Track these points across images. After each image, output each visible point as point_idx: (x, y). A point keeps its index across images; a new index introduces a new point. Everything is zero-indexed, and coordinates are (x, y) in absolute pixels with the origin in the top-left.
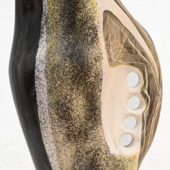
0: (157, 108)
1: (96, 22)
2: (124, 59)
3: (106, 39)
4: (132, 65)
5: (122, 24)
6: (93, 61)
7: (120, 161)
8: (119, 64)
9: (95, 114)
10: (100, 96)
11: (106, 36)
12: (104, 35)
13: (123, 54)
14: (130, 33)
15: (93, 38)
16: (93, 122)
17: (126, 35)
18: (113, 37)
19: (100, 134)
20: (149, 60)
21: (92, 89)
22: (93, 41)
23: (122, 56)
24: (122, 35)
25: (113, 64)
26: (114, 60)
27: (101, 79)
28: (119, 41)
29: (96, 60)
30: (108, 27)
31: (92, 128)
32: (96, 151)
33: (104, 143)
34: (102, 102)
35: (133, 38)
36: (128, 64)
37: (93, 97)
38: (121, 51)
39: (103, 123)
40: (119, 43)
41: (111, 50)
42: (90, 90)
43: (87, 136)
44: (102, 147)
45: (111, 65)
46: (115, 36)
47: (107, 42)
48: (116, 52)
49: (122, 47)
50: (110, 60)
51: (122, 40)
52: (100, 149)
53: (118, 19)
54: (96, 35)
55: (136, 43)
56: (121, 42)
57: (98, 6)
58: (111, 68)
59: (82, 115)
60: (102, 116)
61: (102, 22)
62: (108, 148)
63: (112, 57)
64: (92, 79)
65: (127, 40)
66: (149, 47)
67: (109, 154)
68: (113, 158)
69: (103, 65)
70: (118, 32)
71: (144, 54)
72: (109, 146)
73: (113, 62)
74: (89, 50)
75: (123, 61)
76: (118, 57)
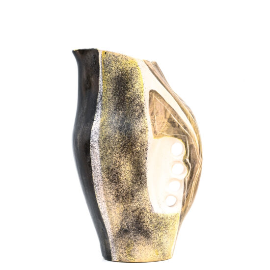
0: (197, 174)
1: (142, 100)
2: (168, 132)
3: (152, 114)
4: (176, 136)
5: (166, 102)
6: (140, 133)
7: (163, 219)
8: (164, 135)
9: (141, 178)
10: (145, 163)
11: (151, 112)
12: (150, 110)
13: (167, 127)
14: (173, 109)
15: (140, 113)
16: (139, 185)
17: (169, 112)
18: (157, 112)
19: (145, 195)
20: (190, 133)
21: (138, 157)
22: (139, 116)
23: (166, 129)
24: (166, 111)
25: (157, 136)
26: (159, 133)
27: (146, 149)
28: (163, 116)
29: (142, 132)
30: (153, 104)
31: (138, 190)
32: (141, 210)
33: (148, 203)
34: (147, 168)
35: (175, 114)
36: (172, 136)
37: (139, 163)
38: (165, 124)
39: (148, 186)
40: (164, 118)
41: (156, 124)
42: (136, 158)
43: (133, 197)
44: (147, 207)
45: (155, 137)
46: (159, 111)
47: (152, 117)
48: (161, 126)
49: (166, 121)
50: (155, 132)
51: (166, 115)
52: (144, 209)
53: (162, 98)
54: (143, 110)
55: (178, 118)
56: (165, 117)
57: (144, 86)
58: (156, 139)
59: (129, 179)
60: (147, 180)
61: (148, 100)
63: (157, 130)
64: (138, 149)
65: (170, 115)
66: (190, 121)
67: (153, 213)
68: (156, 216)
69: (148, 137)
70: (162, 108)
71: (185, 128)
72: (153, 206)
73: (158, 134)
74: (136, 124)
75: (167, 133)
76: (162, 130)
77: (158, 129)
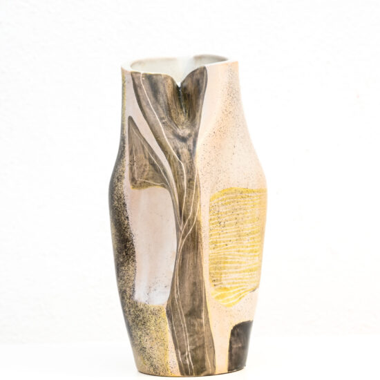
1: (124, 131)
2: (153, 178)
5: (141, 134)
8: (149, 185)
9: (125, 247)
10: (128, 224)
11: (130, 149)
14: (149, 145)
15: (122, 152)
17: (146, 148)
18: (136, 150)
21: (118, 216)
22: (121, 156)
24: (143, 147)
25: (137, 185)
26: (139, 180)
27: (124, 204)
28: (143, 155)
30: (131, 138)
31: (122, 264)
33: (131, 285)
35: (153, 152)
37: (120, 225)
38: (147, 169)
41: (135, 167)
42: (116, 217)
44: (128, 289)
45: (134, 187)
46: (138, 148)
47: (131, 157)
49: (148, 163)
50: (133, 180)
51: (145, 154)
52: (125, 292)
54: (124, 147)
55: (156, 157)
56: (145, 157)
57: (126, 111)
58: (136, 191)
59: (115, 247)
61: (128, 131)
62: (134, 291)
63: (136, 176)
64: (116, 203)
65: (149, 154)
66: (170, 163)
67: (132, 299)
69: (123, 186)
70: (139, 143)
72: (135, 290)
73: (138, 182)
74: (117, 167)
75: (155, 182)
76: (145, 177)
77: (138, 174)
